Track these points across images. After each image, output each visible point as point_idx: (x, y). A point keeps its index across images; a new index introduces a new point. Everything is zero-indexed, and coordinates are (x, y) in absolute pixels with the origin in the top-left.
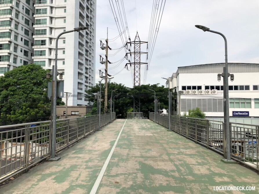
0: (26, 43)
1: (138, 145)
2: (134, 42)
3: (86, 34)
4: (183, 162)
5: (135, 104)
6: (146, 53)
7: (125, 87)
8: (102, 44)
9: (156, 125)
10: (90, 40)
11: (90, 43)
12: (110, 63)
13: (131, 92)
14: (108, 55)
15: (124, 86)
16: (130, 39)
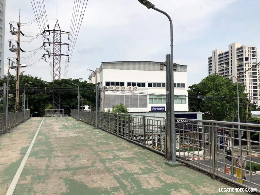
1: (61, 150)
2: (54, 30)
4: (123, 171)
5: (54, 100)
6: (67, 44)
7: (42, 81)
8: (12, 28)
9: (80, 123)
12: (23, 51)
13: (49, 86)
14: (21, 42)
16: (48, 27)
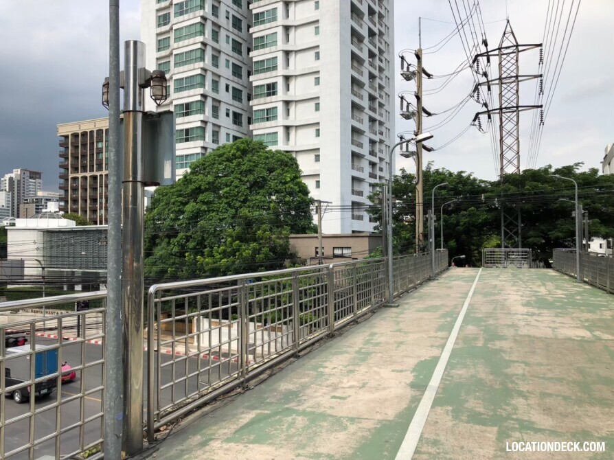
0: (237, 95)
1: (543, 395)
2: (500, 49)
3: (369, 58)
5: (505, 226)
6: (536, 77)
7: (475, 180)
8: (405, 65)
10: (381, 70)
11: (381, 79)
12: (429, 114)
13: (492, 191)
14: (423, 93)
15: (472, 177)
